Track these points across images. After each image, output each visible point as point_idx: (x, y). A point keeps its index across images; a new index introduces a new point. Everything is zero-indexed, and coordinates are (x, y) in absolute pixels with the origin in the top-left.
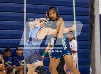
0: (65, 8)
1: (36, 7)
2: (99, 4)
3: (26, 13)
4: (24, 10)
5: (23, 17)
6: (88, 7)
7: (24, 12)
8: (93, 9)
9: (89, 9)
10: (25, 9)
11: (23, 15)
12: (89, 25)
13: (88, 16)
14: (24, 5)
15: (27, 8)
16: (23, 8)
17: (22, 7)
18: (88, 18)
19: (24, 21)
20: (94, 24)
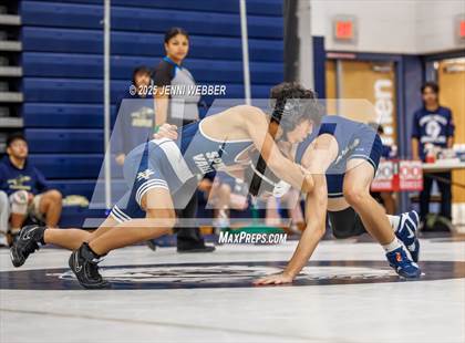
0: (216, 18)
1: (137, 13)
2: (309, 8)
3: (112, 29)
4: (103, 24)
5: (102, 43)
6: (281, 16)
7: (103, 30)
8: (293, 22)
9: (283, 22)
10: (107, 21)
11: (102, 36)
12: (283, 65)
13: (280, 39)
14: (103, 10)
15: (112, 18)
16: (102, 18)
18: (281, 45)
19: (102, 54)
20: (296, 64)
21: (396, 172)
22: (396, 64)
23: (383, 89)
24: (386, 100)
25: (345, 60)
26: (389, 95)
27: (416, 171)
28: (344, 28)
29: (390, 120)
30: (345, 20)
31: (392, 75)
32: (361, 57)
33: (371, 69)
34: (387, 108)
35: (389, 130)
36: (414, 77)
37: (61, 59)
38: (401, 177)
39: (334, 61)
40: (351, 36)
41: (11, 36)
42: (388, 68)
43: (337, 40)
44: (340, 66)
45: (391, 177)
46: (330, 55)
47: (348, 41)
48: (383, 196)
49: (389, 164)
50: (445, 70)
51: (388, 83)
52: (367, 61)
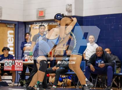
21: (13, 64)
22: (15, 25)
23: (10, 34)
24: (11, 38)
26: (13, 36)
27: (21, 64)
29: (13, 45)
31: (14, 29)
32: (3, 22)
33: (7, 26)
34: (12, 41)
35: (12, 49)
36: (22, 30)
38: (15, 66)
42: (13, 26)
45: (11, 66)
48: (10, 72)
49: (11, 61)
50: (33, 28)
51: (12, 32)
52: (5, 24)
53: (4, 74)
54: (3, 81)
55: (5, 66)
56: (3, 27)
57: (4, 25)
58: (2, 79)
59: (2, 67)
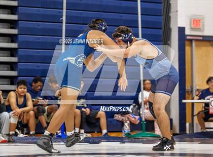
1: (81, 14)
2: (177, 11)
3: (66, 23)
4: (62, 20)
6: (161, 16)
7: (62, 23)
8: (168, 19)
9: (162, 19)
10: (64, 18)
11: (62, 26)
13: (161, 29)
14: (62, 12)
15: (67, 16)
16: (62, 16)
17: (59, 14)
18: (161, 32)
20: (169, 42)
25: (197, 40)
28: (196, 22)
30: (197, 18)
32: (205, 39)
37: (39, 39)
39: (191, 41)
40: (201, 27)
41: (12, 26)
43: (192, 29)
44: (194, 43)
46: (188, 38)
47: (199, 30)
52: (209, 41)
53: (209, 120)
54: (208, 130)
55: (210, 107)
56: (206, 46)
57: (208, 43)
58: (206, 126)
59: (206, 108)
